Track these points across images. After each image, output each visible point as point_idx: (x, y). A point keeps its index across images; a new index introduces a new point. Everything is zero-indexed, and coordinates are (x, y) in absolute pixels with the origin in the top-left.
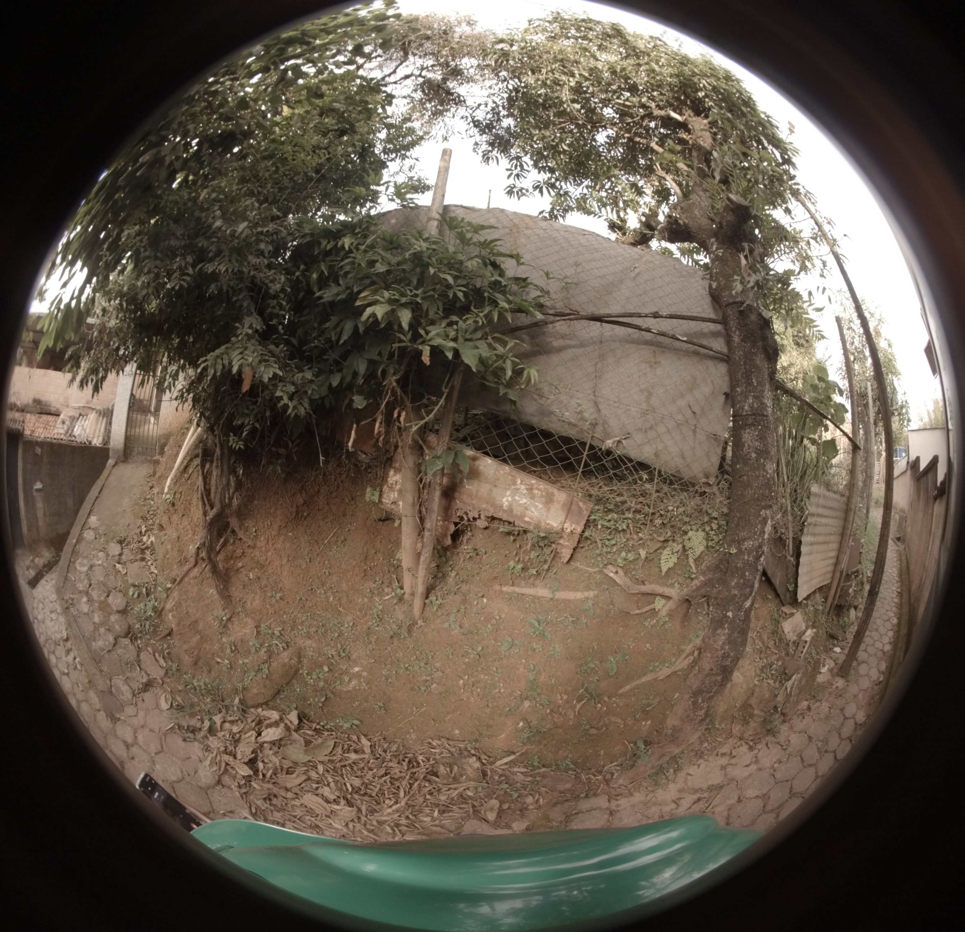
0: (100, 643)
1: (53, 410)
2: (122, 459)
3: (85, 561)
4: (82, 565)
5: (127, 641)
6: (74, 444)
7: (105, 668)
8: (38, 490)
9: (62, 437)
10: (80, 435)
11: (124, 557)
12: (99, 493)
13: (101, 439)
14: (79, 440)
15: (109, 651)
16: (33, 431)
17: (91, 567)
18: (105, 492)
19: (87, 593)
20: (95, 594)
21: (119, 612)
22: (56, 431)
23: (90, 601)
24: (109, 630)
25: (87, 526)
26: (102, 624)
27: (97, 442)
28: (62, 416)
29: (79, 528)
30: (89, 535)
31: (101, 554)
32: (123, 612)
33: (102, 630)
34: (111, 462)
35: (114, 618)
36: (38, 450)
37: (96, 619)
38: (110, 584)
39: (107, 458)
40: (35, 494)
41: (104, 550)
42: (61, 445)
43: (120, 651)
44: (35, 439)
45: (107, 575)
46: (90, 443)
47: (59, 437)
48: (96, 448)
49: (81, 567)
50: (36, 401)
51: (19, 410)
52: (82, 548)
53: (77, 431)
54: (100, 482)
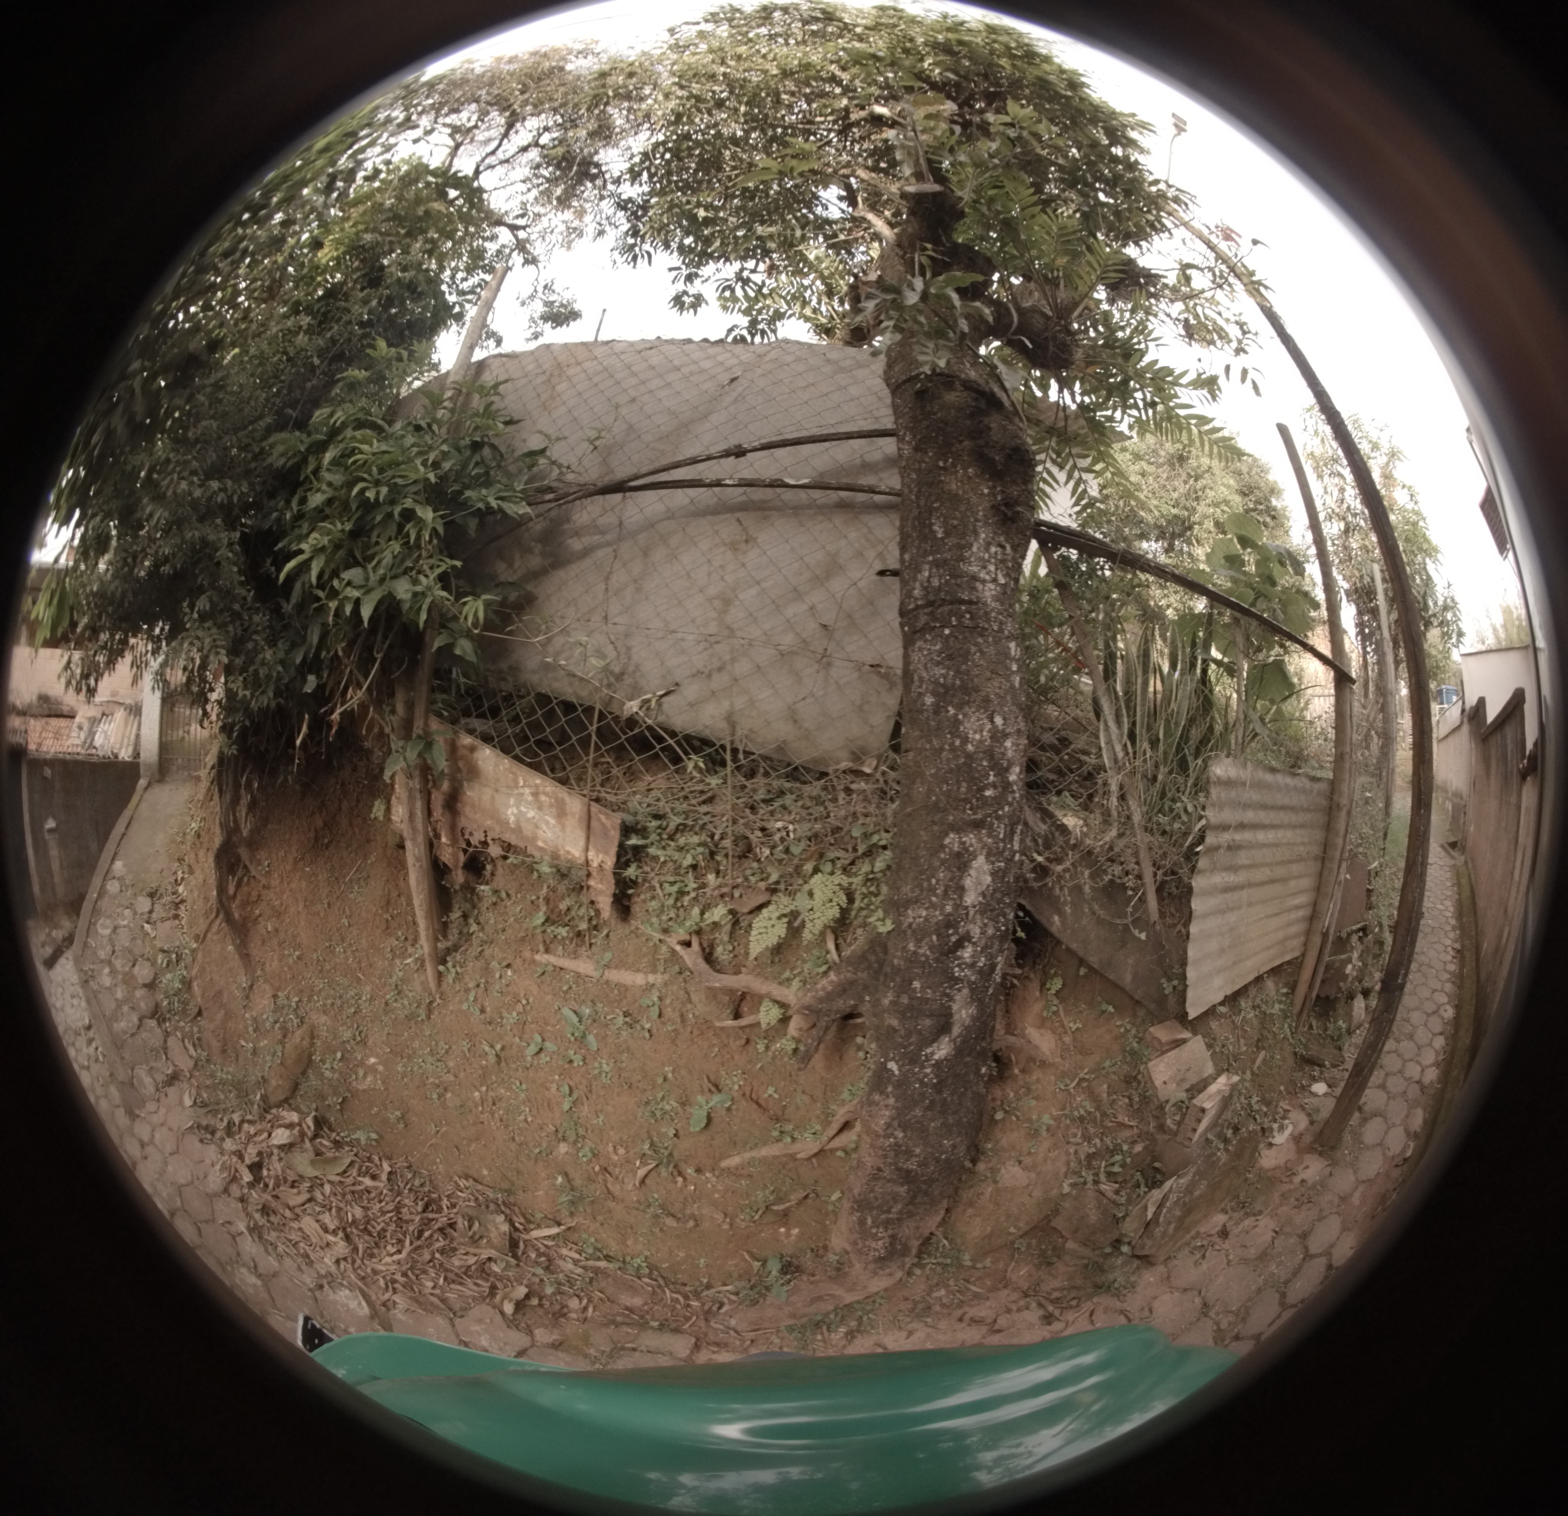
0: (123, 1025)
1: (66, 709)
2: (157, 777)
3: (108, 922)
4: (105, 927)
5: (153, 1023)
6: (94, 759)
7: (127, 1055)
8: (51, 831)
9: (79, 750)
10: (102, 746)
11: (154, 915)
12: (127, 828)
13: (131, 749)
14: (101, 753)
15: (133, 1035)
16: (40, 744)
17: (115, 928)
18: (135, 826)
19: (109, 963)
20: (118, 963)
21: (145, 986)
22: (70, 742)
23: (113, 972)
24: (133, 1008)
25: (110, 875)
26: (125, 1001)
27: (125, 755)
28: (77, 720)
29: (101, 877)
30: (113, 887)
31: (127, 912)
32: (151, 986)
33: (125, 1008)
34: (142, 783)
35: (139, 993)
36: (48, 772)
37: (119, 995)
38: (137, 951)
39: (137, 777)
41: (130, 906)
42: (77, 763)
43: (144, 1035)
44: (43, 756)
45: (134, 939)
46: (116, 757)
47: (75, 750)
48: (124, 763)
49: (104, 929)
50: (42, 698)
51: (20, 713)
52: (105, 904)
53: (99, 740)
54: (127, 813)
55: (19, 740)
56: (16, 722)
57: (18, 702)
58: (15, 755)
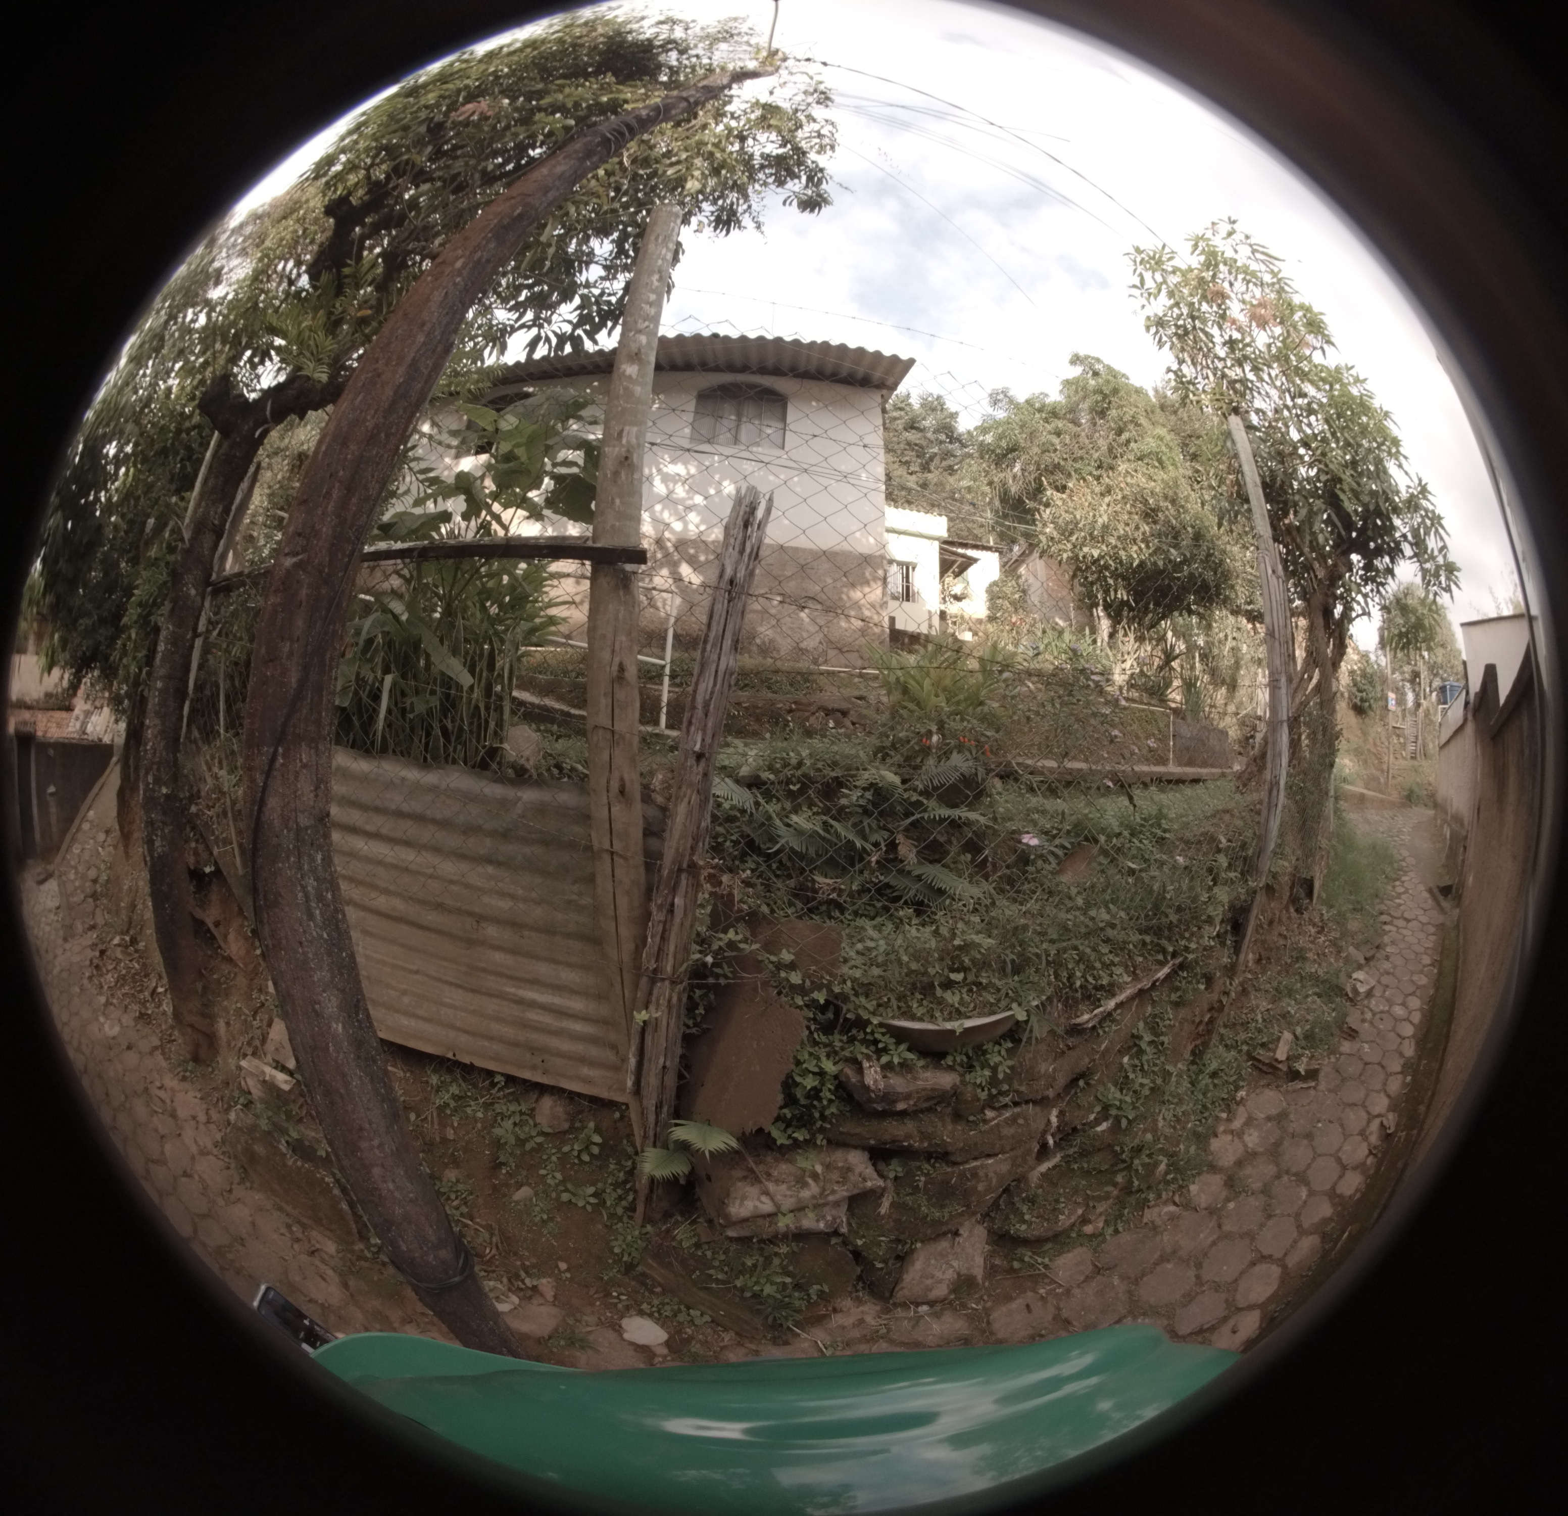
0: (75, 900)
3: (78, 845)
8: (52, 794)
9: (75, 735)
10: (91, 732)
11: (106, 843)
14: (90, 737)
16: (45, 731)
17: (82, 849)
18: (104, 789)
20: (80, 868)
22: (69, 729)
23: (77, 873)
25: (85, 819)
26: (80, 887)
28: (75, 712)
29: (79, 821)
31: (91, 841)
32: (95, 881)
34: (113, 759)
35: (88, 884)
36: (51, 752)
37: (77, 884)
38: (91, 862)
39: (112, 755)
40: (49, 798)
41: (94, 838)
43: (85, 906)
44: (47, 740)
45: (92, 856)
46: (100, 741)
47: (71, 735)
49: (76, 850)
50: (48, 695)
51: (29, 708)
52: (80, 836)
53: (90, 728)
54: (102, 780)
55: (29, 729)
56: (26, 715)
57: (27, 699)
58: (26, 740)
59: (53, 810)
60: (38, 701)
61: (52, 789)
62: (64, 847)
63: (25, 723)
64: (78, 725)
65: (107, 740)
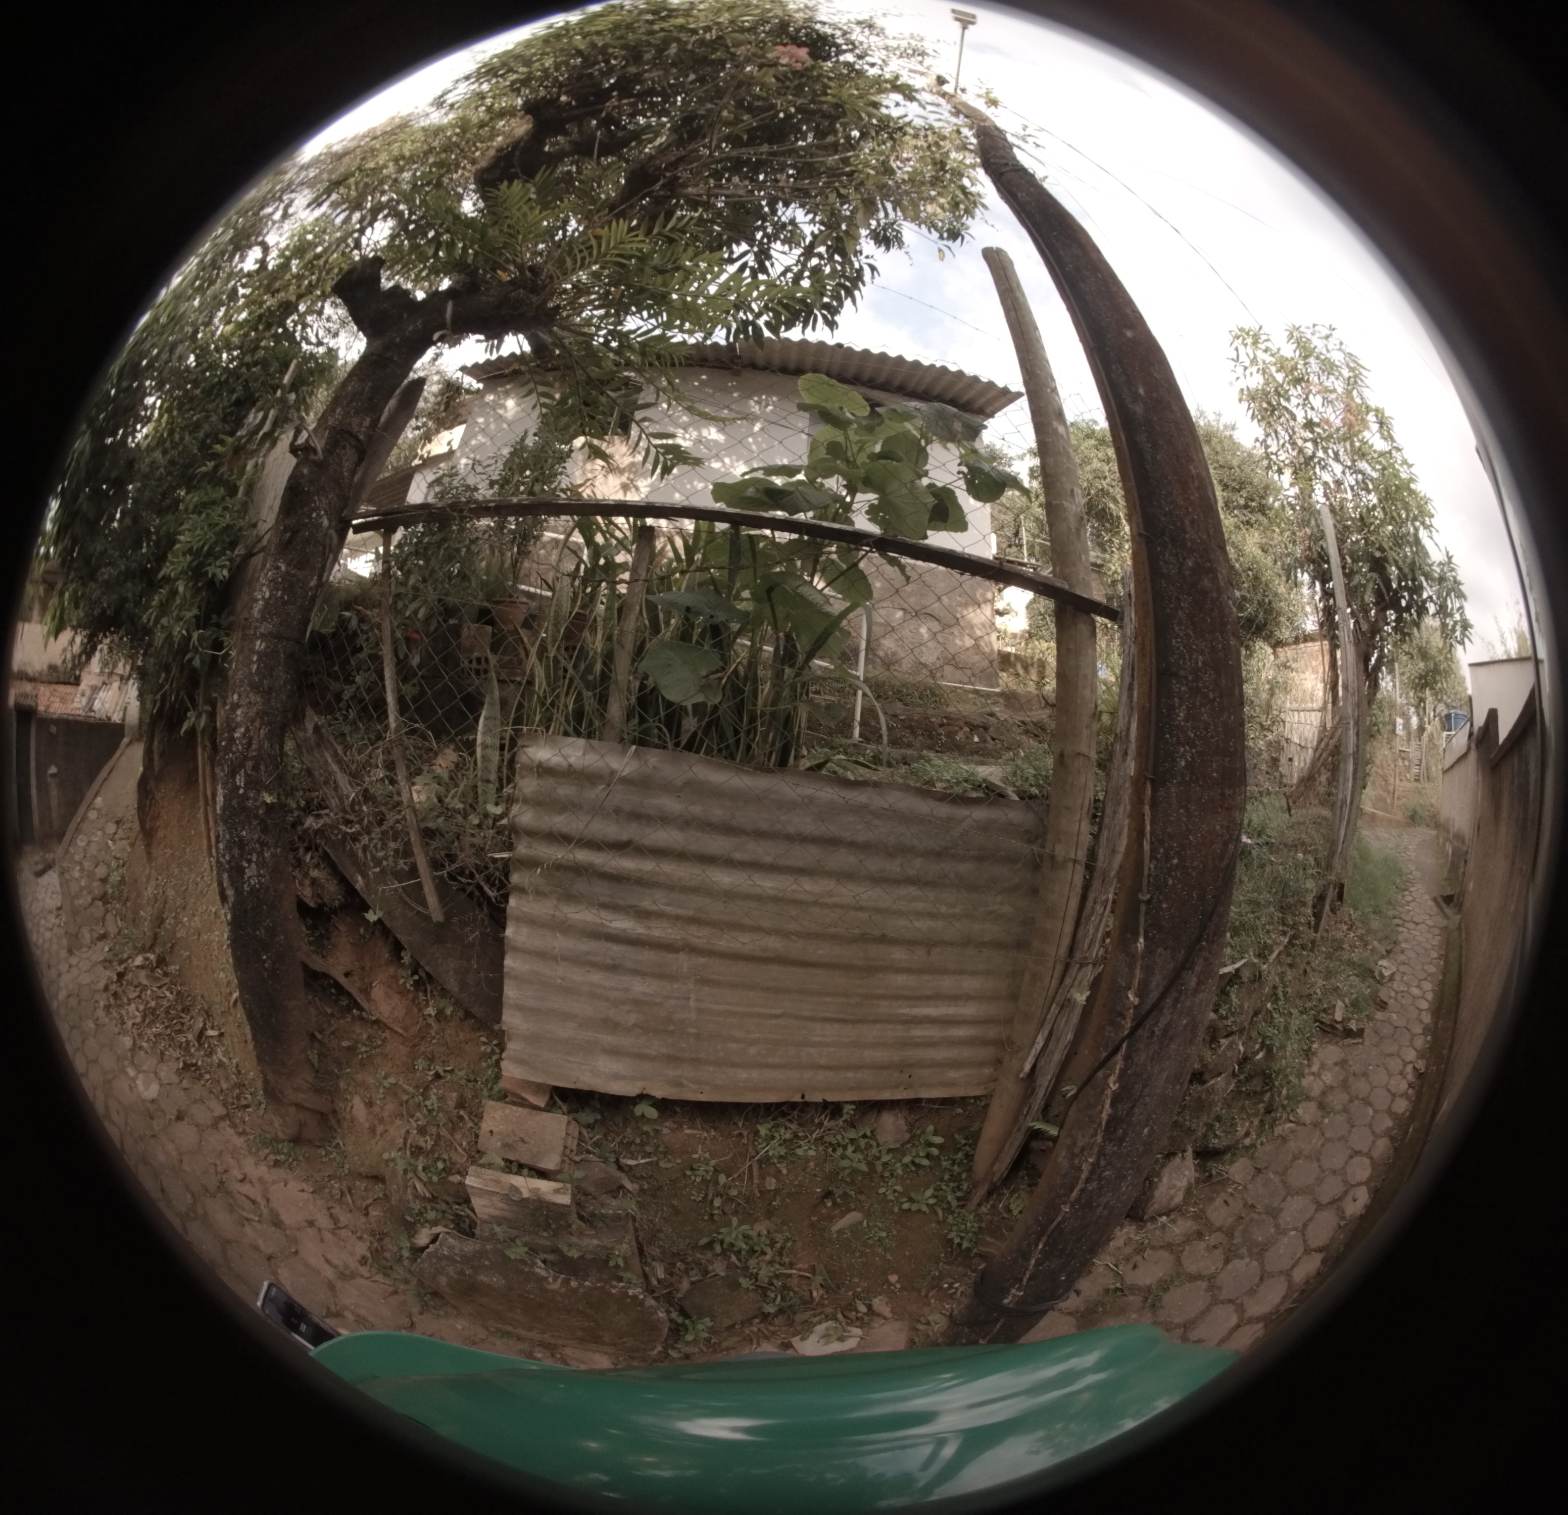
0: (81, 901)
3: (84, 838)
4: (81, 841)
5: (100, 903)
6: (92, 721)
8: (53, 775)
9: (80, 712)
10: (100, 710)
11: (117, 836)
12: (110, 773)
14: (97, 716)
15: (85, 909)
16: (48, 707)
17: (88, 842)
18: (115, 771)
19: (81, 864)
20: (86, 865)
21: (100, 880)
22: (74, 705)
24: (89, 893)
25: (92, 807)
26: (86, 888)
28: (81, 687)
29: (86, 806)
30: (92, 815)
31: (99, 832)
33: (85, 893)
34: (125, 740)
36: (53, 729)
37: (83, 883)
38: (100, 857)
39: (122, 736)
41: (102, 829)
42: (77, 723)
43: (93, 909)
44: (50, 716)
46: (110, 719)
47: (77, 712)
48: (115, 725)
50: (52, 668)
51: (31, 680)
52: (85, 826)
53: (97, 705)
54: (111, 763)
55: (29, 702)
56: (28, 687)
57: (30, 671)
58: (26, 714)
59: (54, 792)
60: (41, 673)
61: (53, 770)
62: (67, 838)
63: (26, 696)
64: (84, 701)
65: (116, 718)
